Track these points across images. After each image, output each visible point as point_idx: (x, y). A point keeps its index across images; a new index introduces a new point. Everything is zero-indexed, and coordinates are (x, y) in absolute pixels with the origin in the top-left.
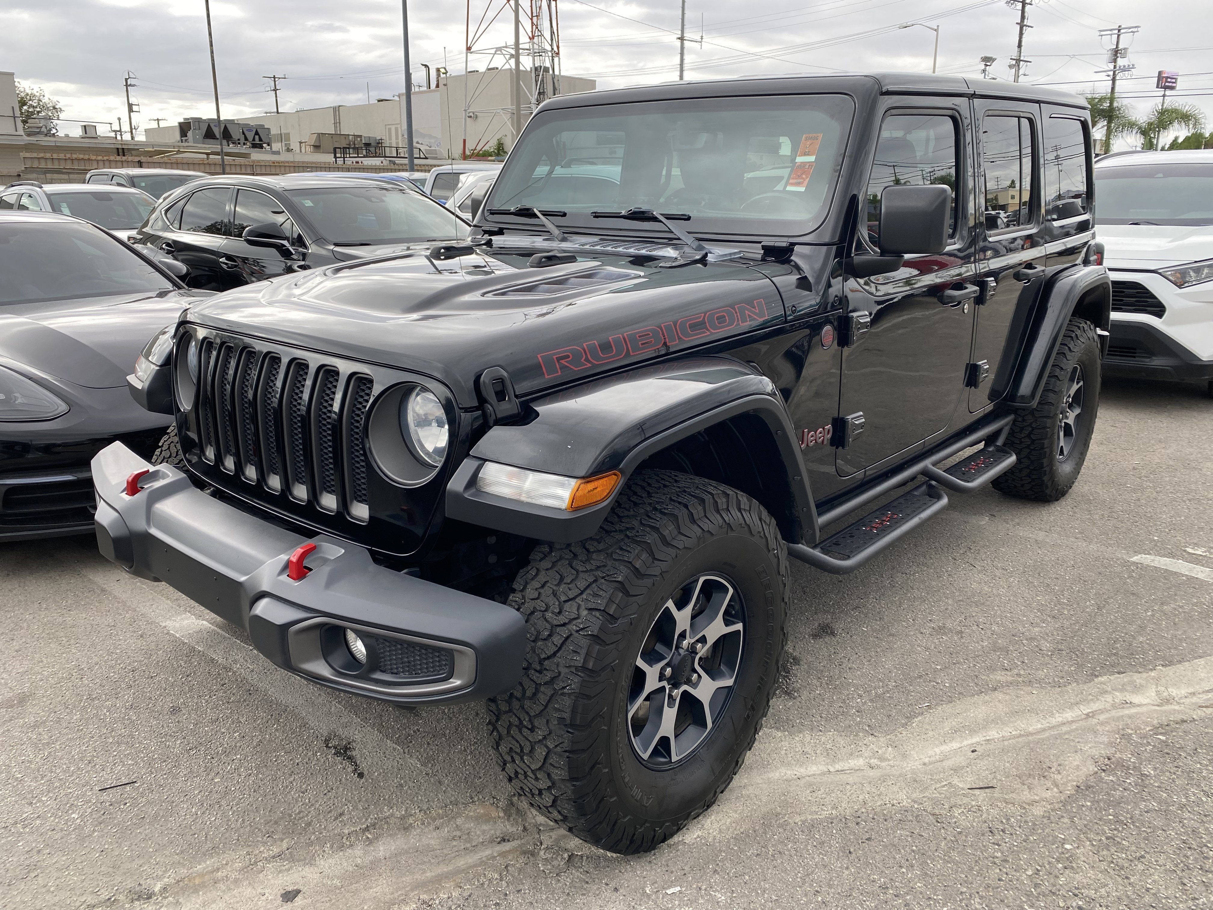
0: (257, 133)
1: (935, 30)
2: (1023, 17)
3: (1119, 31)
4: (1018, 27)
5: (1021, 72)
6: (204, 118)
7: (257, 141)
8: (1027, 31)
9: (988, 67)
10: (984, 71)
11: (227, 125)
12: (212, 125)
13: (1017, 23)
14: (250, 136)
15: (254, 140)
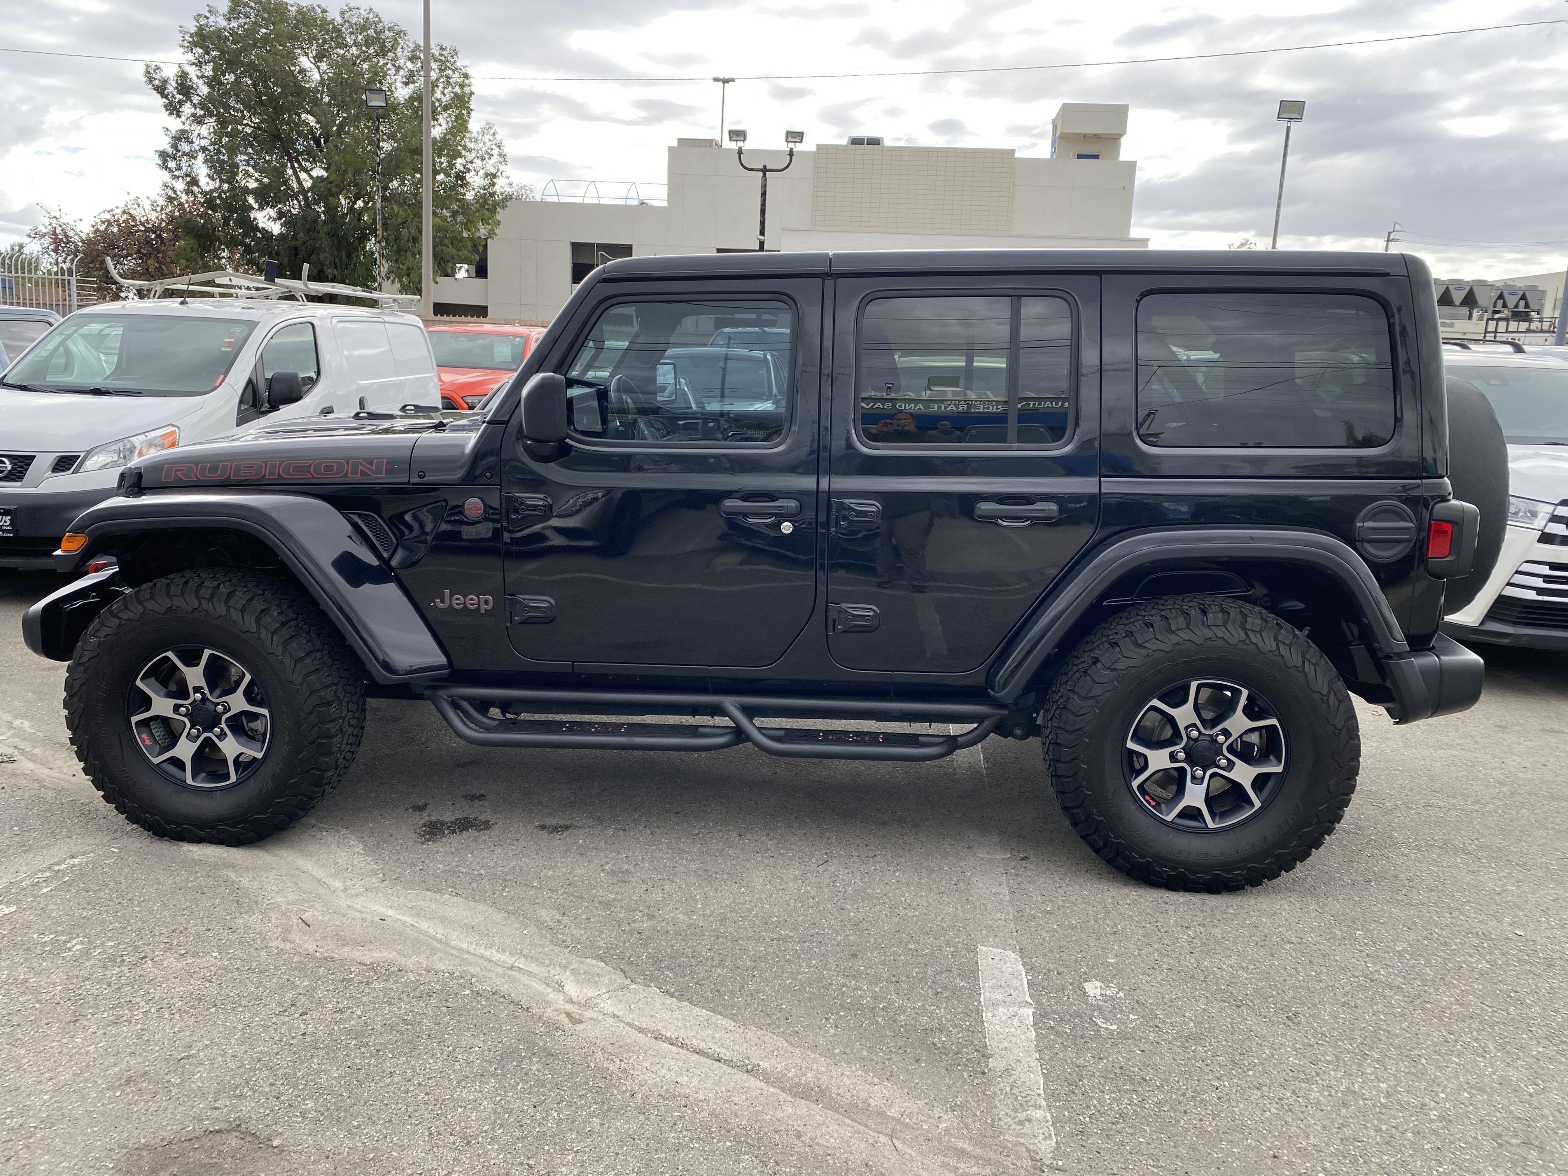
0: (1523, 297)
6: (1466, 279)
7: (1521, 308)
11: (1474, 288)
12: (1451, 288)
14: (1511, 301)
15: (1516, 306)
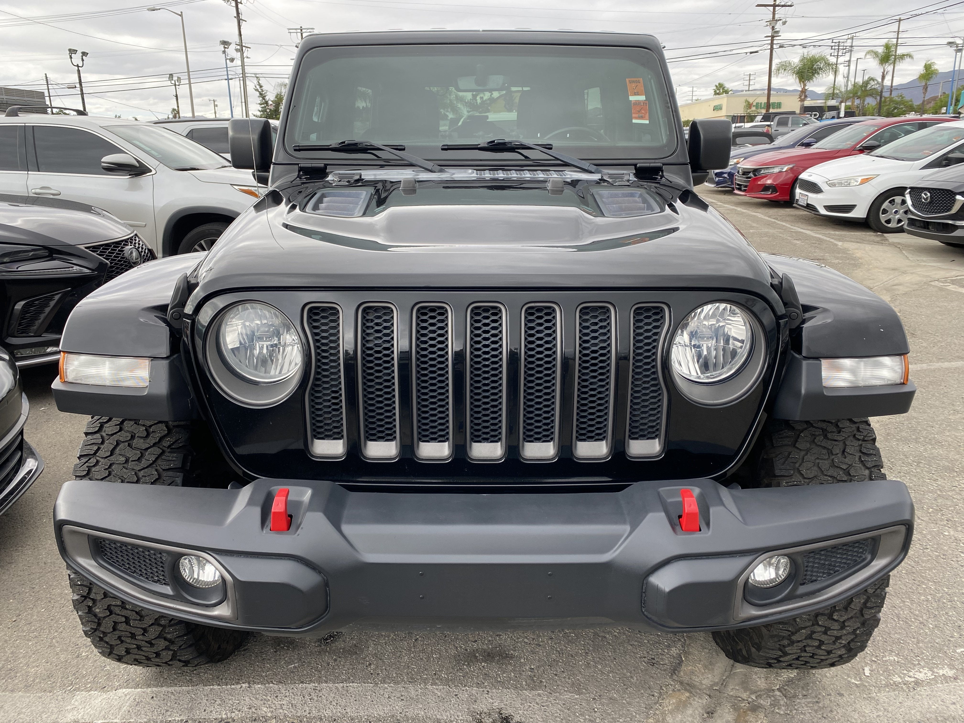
1: (180, 15)
2: (238, 13)
3: (301, 30)
4: (236, 20)
5: (245, 55)
8: (243, 24)
9: (226, 49)
10: (224, 52)
13: (235, 17)
